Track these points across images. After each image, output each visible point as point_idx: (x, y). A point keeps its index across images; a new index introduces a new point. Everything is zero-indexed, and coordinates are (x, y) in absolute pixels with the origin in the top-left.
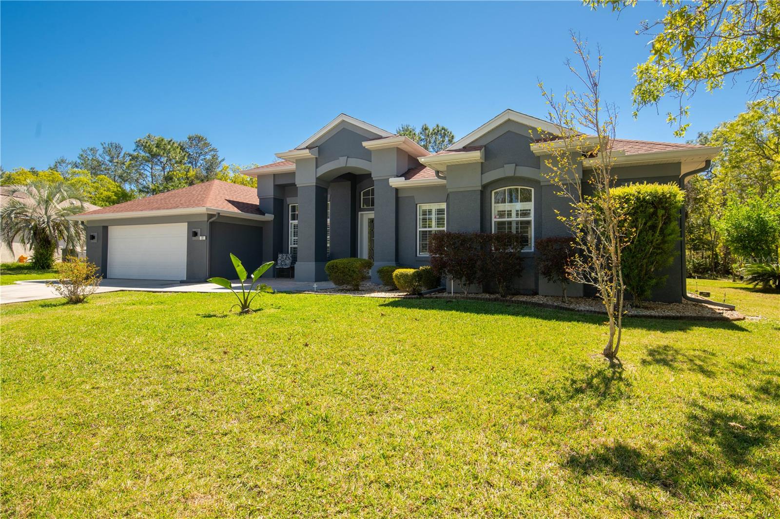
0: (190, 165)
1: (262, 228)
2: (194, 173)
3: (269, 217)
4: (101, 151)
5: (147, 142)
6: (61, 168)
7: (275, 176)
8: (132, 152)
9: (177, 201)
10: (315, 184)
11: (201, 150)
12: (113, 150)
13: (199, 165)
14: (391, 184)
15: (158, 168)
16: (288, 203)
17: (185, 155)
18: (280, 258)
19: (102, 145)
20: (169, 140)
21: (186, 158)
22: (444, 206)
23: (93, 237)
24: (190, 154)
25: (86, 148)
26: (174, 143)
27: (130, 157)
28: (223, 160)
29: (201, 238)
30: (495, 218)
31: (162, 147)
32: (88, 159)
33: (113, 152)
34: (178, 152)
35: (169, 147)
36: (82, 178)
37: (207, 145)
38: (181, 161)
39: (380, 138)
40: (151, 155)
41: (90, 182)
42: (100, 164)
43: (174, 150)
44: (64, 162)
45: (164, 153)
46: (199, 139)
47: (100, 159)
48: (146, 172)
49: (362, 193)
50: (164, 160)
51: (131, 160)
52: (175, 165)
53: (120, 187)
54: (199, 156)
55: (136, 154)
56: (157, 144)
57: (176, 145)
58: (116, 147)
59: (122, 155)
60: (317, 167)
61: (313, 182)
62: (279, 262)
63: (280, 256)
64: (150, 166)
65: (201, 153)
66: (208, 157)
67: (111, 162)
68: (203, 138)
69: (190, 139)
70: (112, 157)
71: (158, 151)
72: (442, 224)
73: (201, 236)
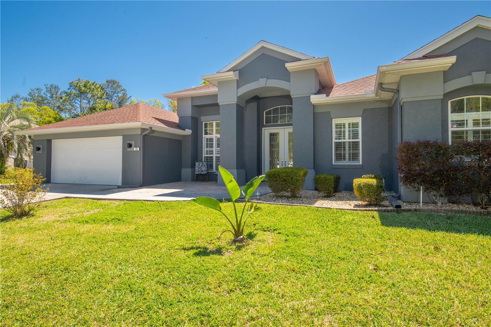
0: (107, 100)
1: (181, 141)
2: (110, 105)
3: (188, 132)
4: (44, 90)
5: (77, 84)
6: (16, 102)
7: (193, 98)
8: (67, 91)
9: (112, 118)
10: (236, 102)
11: (115, 90)
12: (53, 89)
13: (114, 100)
14: (311, 101)
15: (85, 101)
16: (202, 121)
17: (104, 93)
18: (197, 165)
19: (46, 86)
20: (93, 82)
21: (105, 96)
22: (358, 120)
23: (39, 149)
24: (107, 93)
25: (34, 88)
26: (96, 84)
27: (66, 94)
28: (131, 97)
29: (135, 149)
30: (452, 127)
31: (88, 87)
32: (35, 96)
33: (53, 90)
34: (99, 91)
35: (93, 87)
36: (31, 108)
37: (119, 86)
38: (101, 97)
39: (300, 60)
40: (80, 92)
41: (36, 111)
42: (44, 99)
43: (97, 89)
44: (19, 97)
45: (89, 92)
46: (114, 82)
47: (44, 96)
48: (76, 105)
49: (264, 112)
50: (89, 96)
51: (66, 96)
52: (97, 100)
53: (58, 115)
54: (114, 94)
55: (69, 91)
56: (85, 85)
57: (98, 86)
58: (55, 88)
59: (59, 93)
60: (238, 88)
61: (234, 101)
62: (197, 168)
63: (197, 164)
64: (80, 100)
65: (115, 92)
66: (120, 95)
67: (51, 98)
68: (116, 82)
69: (107, 82)
70: (52, 95)
71: (85, 90)
72: (355, 136)
73: (135, 147)
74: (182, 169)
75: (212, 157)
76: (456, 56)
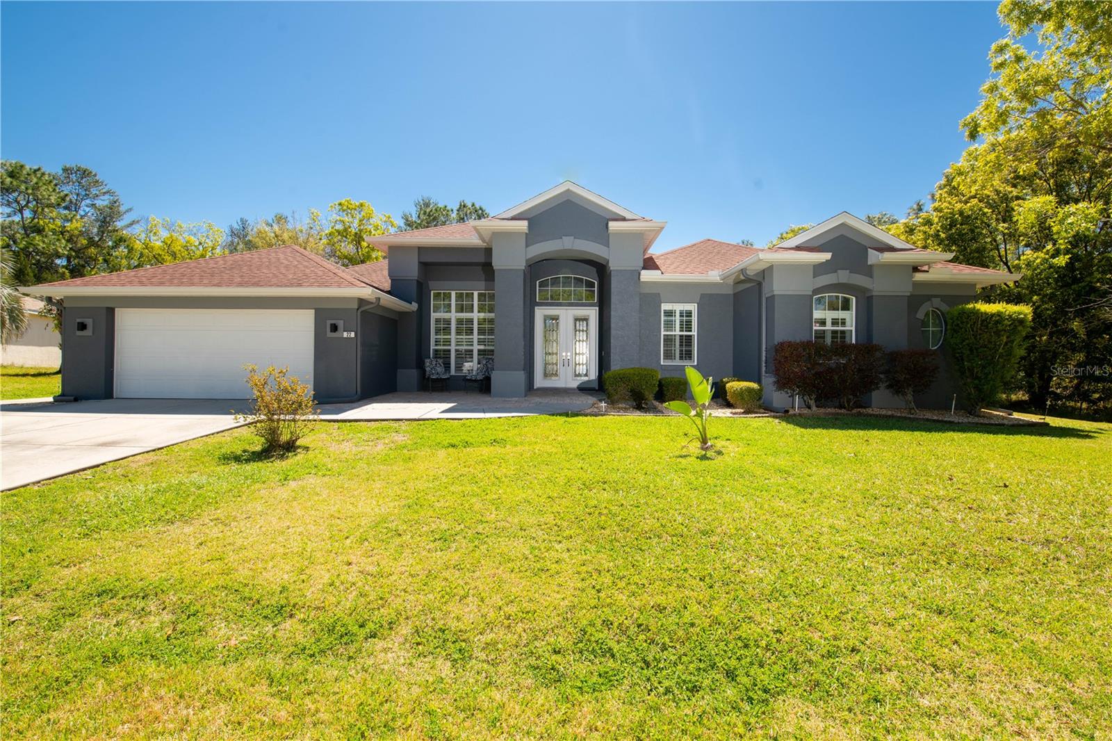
1: (396, 321)
3: (414, 307)
7: (422, 249)
10: (524, 268)
11: (86, 190)
13: (86, 213)
14: (641, 277)
16: (430, 289)
17: (66, 195)
18: (428, 364)
20: (35, 168)
22: (693, 307)
23: (83, 326)
26: (43, 174)
28: (129, 210)
29: (345, 334)
30: (816, 325)
31: (22, 179)
34: (51, 190)
35: (36, 179)
37: (97, 183)
38: (58, 205)
39: (624, 219)
43: (45, 184)
46: (85, 173)
49: (538, 282)
54: (83, 199)
56: (12, 171)
57: (46, 178)
60: (527, 246)
61: (522, 265)
62: (428, 370)
65: (86, 195)
66: (101, 203)
68: (90, 172)
69: (65, 170)
71: (15, 183)
72: (689, 324)
73: (344, 331)
74: (398, 370)
75: (449, 351)
76: (831, 254)
